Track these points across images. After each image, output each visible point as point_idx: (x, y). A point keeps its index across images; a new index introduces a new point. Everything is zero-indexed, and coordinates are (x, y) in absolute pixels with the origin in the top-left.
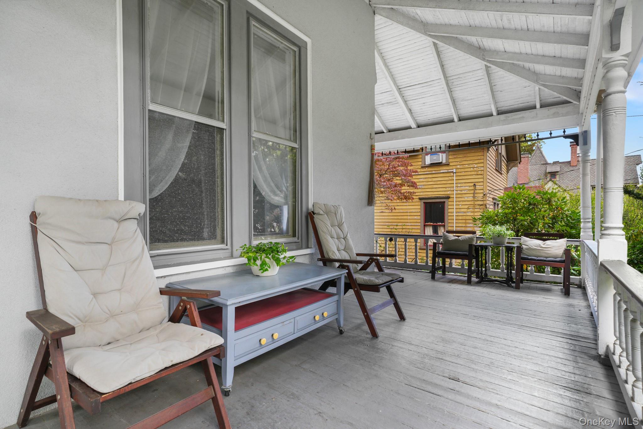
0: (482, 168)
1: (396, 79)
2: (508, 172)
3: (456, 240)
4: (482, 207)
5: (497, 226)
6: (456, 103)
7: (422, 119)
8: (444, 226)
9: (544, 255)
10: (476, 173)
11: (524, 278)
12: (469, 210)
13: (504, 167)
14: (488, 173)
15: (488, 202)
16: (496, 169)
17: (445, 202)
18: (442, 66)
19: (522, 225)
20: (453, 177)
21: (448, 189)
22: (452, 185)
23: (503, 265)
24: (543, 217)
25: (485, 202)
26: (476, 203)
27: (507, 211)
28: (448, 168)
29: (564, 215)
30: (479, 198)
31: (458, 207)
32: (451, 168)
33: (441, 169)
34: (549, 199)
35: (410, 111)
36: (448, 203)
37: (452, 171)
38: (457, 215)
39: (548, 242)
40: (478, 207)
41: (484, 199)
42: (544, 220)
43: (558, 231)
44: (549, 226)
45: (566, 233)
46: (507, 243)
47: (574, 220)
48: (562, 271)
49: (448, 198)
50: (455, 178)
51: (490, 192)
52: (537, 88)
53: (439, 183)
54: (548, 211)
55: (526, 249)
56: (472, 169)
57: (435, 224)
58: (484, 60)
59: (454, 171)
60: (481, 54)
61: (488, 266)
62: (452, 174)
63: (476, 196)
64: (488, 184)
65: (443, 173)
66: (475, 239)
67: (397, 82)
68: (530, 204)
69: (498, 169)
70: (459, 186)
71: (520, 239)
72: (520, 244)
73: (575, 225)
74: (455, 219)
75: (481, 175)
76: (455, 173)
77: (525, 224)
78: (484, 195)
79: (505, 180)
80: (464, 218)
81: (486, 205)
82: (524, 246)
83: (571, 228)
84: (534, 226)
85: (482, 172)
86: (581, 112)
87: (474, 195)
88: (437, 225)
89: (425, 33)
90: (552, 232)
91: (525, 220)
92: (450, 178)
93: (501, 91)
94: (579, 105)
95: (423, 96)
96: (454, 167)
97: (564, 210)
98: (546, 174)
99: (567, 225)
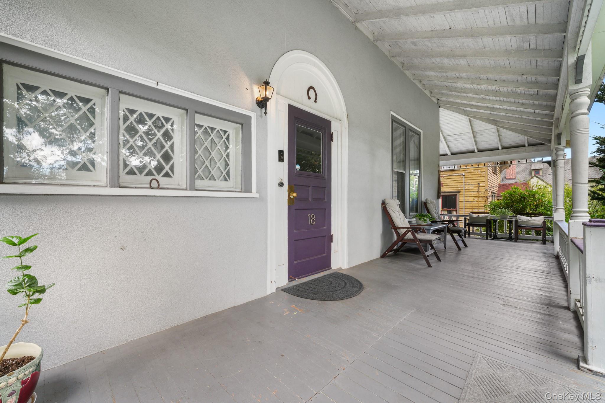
0: (484, 173)
1: (443, 132)
2: (500, 173)
3: (477, 217)
4: (484, 198)
5: (503, 210)
6: (477, 143)
7: (455, 150)
8: (456, 211)
9: (531, 224)
10: (479, 176)
11: (519, 238)
12: (474, 200)
13: (498, 170)
14: (489, 176)
15: (488, 195)
16: (493, 172)
17: (457, 195)
18: (472, 127)
19: (517, 209)
20: (462, 178)
21: (459, 186)
22: (462, 184)
23: (506, 231)
24: (530, 205)
25: (486, 195)
26: (480, 195)
27: (507, 201)
28: (459, 172)
29: (543, 204)
30: (482, 192)
31: (466, 198)
32: (461, 172)
33: (453, 173)
34: (533, 195)
35: (448, 146)
36: (459, 195)
37: (462, 174)
38: (466, 203)
39: (533, 218)
40: (481, 198)
41: (486, 193)
42: (531, 206)
43: (539, 212)
44: (534, 210)
45: (544, 213)
46: (509, 219)
47: (549, 206)
48: (542, 234)
49: (459, 192)
50: (464, 179)
51: (490, 188)
52: (526, 138)
53: (452, 182)
54: (533, 201)
55: (520, 221)
56: (477, 173)
57: (449, 209)
58: (496, 125)
59: (464, 174)
60: (495, 123)
61: (497, 231)
62: (462, 176)
63: (479, 191)
64: (489, 183)
65: (455, 175)
66: (489, 216)
67: (443, 133)
68: (522, 197)
69: (494, 172)
70: (467, 184)
71: (517, 217)
72: (517, 219)
73: (550, 209)
74: (464, 206)
75: (484, 177)
76: (464, 175)
77: (519, 209)
78: (486, 190)
79: (499, 178)
80: (471, 205)
81: (487, 197)
82: (518, 220)
83: (548, 211)
84: (525, 209)
85: (484, 175)
86: (552, 149)
87: (478, 190)
88: (451, 210)
89: (465, 115)
90: (535, 212)
91: (519, 207)
92: (461, 179)
93: (505, 138)
94: (551, 146)
95: (457, 140)
96: (463, 172)
97: (543, 201)
98: (531, 171)
99: (545, 209)
